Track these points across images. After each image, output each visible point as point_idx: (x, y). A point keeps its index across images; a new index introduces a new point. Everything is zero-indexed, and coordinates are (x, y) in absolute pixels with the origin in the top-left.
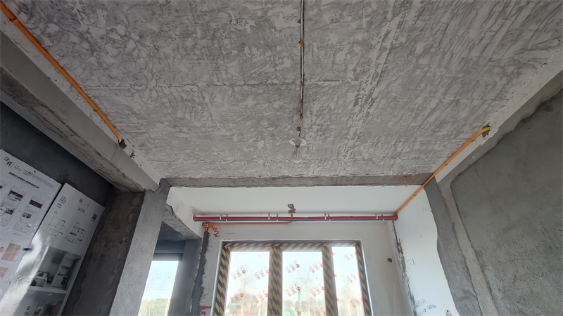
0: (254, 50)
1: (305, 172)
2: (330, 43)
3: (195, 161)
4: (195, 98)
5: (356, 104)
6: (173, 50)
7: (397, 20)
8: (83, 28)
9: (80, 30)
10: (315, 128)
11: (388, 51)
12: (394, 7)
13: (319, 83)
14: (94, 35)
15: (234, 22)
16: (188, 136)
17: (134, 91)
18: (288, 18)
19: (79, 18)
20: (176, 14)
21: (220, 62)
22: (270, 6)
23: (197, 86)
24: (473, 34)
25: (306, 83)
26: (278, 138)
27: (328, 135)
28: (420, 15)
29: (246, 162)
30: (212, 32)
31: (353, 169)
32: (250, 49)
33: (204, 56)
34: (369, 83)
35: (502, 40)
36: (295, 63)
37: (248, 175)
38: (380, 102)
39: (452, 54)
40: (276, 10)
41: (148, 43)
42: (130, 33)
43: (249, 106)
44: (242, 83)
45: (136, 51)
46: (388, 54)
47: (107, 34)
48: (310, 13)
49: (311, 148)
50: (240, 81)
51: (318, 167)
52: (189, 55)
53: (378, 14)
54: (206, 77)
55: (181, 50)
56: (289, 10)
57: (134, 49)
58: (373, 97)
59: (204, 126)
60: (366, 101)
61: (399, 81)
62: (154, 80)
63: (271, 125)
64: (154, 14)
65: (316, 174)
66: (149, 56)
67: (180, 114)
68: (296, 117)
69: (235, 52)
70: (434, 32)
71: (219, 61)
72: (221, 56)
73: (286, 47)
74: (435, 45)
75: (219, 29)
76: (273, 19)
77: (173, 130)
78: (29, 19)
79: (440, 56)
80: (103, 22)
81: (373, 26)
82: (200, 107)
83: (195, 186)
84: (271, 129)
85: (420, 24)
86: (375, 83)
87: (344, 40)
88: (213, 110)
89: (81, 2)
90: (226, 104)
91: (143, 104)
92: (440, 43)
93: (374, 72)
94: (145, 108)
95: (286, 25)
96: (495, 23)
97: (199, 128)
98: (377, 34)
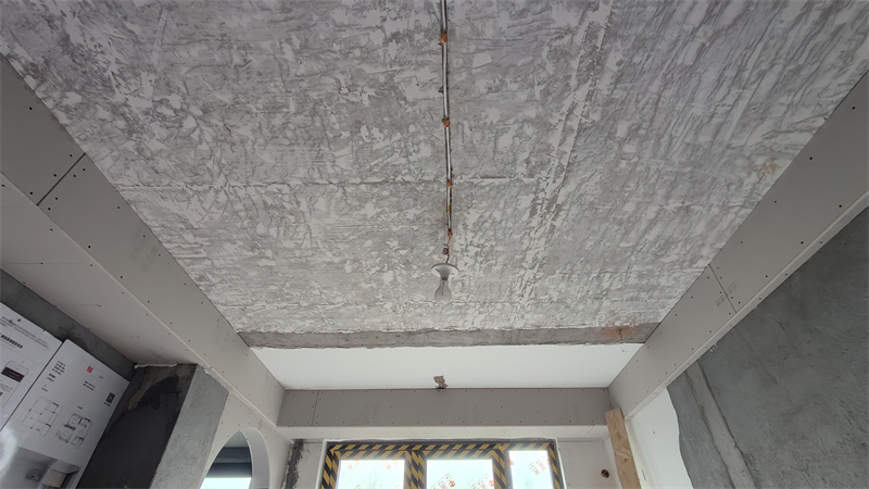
0: (375, 131)
1: (460, 323)
2: (488, 121)
3: (285, 304)
4: (285, 204)
5: (533, 213)
6: (253, 131)
7: (585, 88)
8: (118, 98)
9: (114, 101)
10: (472, 250)
11: (575, 134)
12: (579, 70)
13: (475, 181)
14: (134, 109)
15: (345, 91)
16: (273, 263)
17: (191, 193)
18: (425, 84)
19: (114, 83)
20: (259, 79)
21: (325, 149)
22: (397, 68)
23: (289, 185)
24: (698, 109)
25: (455, 181)
26: (415, 267)
27: (493, 262)
28: (618, 82)
29: (365, 306)
30: (311, 105)
31: (536, 316)
32: (369, 130)
33: (300, 141)
34: (550, 181)
35: (741, 119)
36: (438, 151)
37: (369, 328)
38: (569, 210)
39: (671, 138)
40: (407, 74)
41: (214, 121)
42: (188, 106)
43: (369, 216)
44: (358, 180)
45: (197, 131)
46: (576, 138)
47: (155, 107)
48: (457, 79)
49: (467, 283)
50: (355, 177)
51: (480, 313)
52: (277, 137)
53: (556, 80)
54: (302, 172)
55: (265, 131)
56: (425, 74)
57: (194, 130)
58: (559, 202)
59: (299, 247)
60: (548, 208)
61: (597, 178)
62: (222, 177)
63: (404, 246)
64: (226, 78)
65: (478, 325)
66: (216, 139)
67: (261, 229)
68: (442, 234)
69: (346, 134)
70: (640, 105)
71: (322, 148)
72: (325, 141)
73: (423, 127)
74: (644, 125)
75: (322, 101)
76: (402, 87)
77: (250, 254)
78: (38, 85)
79: (653, 141)
80: (148, 90)
81: (550, 98)
82: (292, 218)
83: (283, 346)
84: (403, 252)
85: (619, 94)
86: (559, 181)
87: (508, 118)
88: (313, 222)
89: (118, 61)
90: (332, 213)
91: (204, 213)
92: (651, 121)
93: (556, 164)
94: (206, 219)
95: (421, 95)
96: (728, 93)
97: (291, 250)
98: (558, 109)
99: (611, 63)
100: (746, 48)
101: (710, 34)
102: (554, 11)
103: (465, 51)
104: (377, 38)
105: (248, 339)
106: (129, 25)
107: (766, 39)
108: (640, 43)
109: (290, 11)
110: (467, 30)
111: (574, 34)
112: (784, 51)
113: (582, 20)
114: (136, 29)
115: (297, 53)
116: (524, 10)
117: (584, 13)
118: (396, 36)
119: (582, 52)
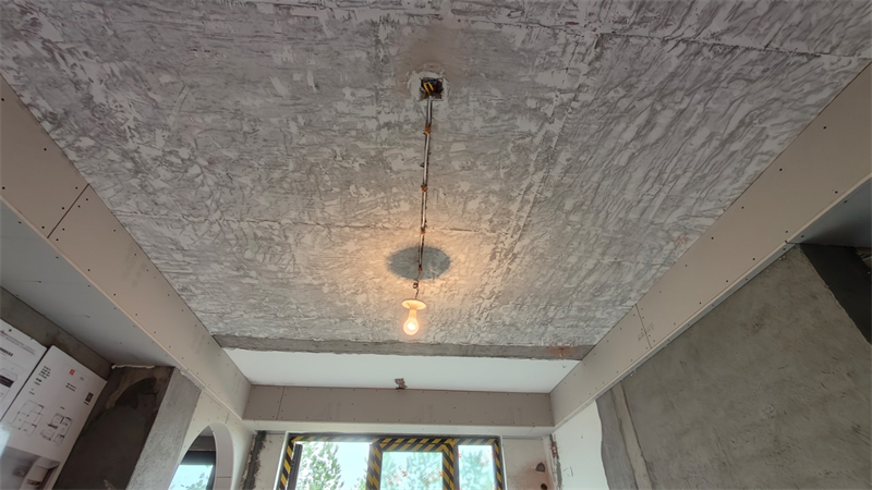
0: (363, 190)
1: (423, 337)
2: (460, 190)
3: (262, 314)
4: (274, 237)
5: (493, 257)
6: (253, 181)
7: (541, 174)
8: (131, 145)
9: (125, 148)
10: (439, 283)
11: (531, 205)
12: (537, 161)
13: (445, 231)
14: (144, 155)
15: (339, 158)
16: (256, 282)
17: (186, 222)
18: (409, 160)
19: (129, 135)
20: (264, 143)
21: (316, 199)
22: (387, 147)
23: (279, 223)
24: (629, 196)
25: (428, 230)
26: (387, 292)
28: (567, 172)
29: (338, 320)
30: (308, 166)
31: (490, 335)
32: (357, 188)
33: (295, 191)
34: (509, 236)
35: (662, 205)
36: (415, 207)
37: (339, 337)
38: (523, 258)
39: (608, 214)
40: (395, 151)
41: (217, 171)
42: (196, 157)
43: (350, 252)
44: (343, 224)
45: (201, 177)
46: (532, 207)
47: (164, 155)
48: (435, 158)
49: (431, 307)
50: (340, 221)
51: (441, 330)
52: (274, 187)
53: (518, 167)
54: (293, 214)
55: (264, 182)
56: (410, 153)
57: (198, 175)
58: (515, 251)
59: (282, 270)
60: (506, 256)
61: (547, 237)
62: (219, 212)
64: (234, 140)
65: (438, 339)
66: (217, 184)
67: (248, 255)
68: (413, 268)
69: (336, 190)
70: (584, 190)
71: (314, 198)
72: (317, 193)
73: (404, 189)
74: (587, 203)
75: (318, 164)
76: (389, 160)
77: (236, 273)
78: (54, 129)
79: (593, 214)
80: (160, 143)
81: (512, 178)
82: (279, 248)
83: (255, 349)
84: (377, 280)
85: (567, 180)
86: (516, 237)
87: (477, 189)
88: (298, 253)
89: (135, 119)
90: (317, 247)
91: (196, 239)
92: (592, 201)
93: (514, 224)
95: (405, 168)
96: (652, 187)
97: (274, 272)
98: (518, 186)
99: (562, 159)
100: (666, 158)
101: (639, 147)
102: (519, 120)
103: (444, 140)
104: (372, 125)
105: (221, 341)
106: (151, 94)
107: (679, 155)
108: (585, 149)
109: (299, 99)
110: (447, 126)
111: (534, 137)
112: (693, 164)
113: (541, 128)
114: (158, 98)
115: (300, 128)
116: (495, 117)
117: (542, 124)
118: (388, 125)
119: (540, 150)
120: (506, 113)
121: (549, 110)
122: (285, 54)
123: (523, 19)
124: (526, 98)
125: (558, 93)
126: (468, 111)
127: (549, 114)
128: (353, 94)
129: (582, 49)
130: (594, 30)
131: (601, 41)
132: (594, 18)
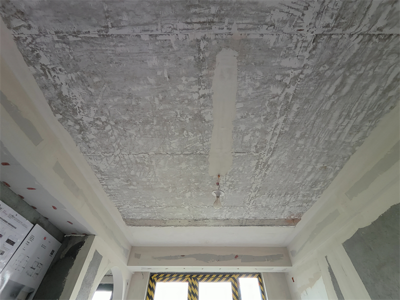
0: (190, 134)
1: (219, 216)
2: (240, 129)
3: (138, 206)
4: (146, 162)
5: (257, 168)
6: (136, 131)
7: (283, 118)
8: (79, 117)
9: (76, 118)
10: (228, 183)
11: (278, 136)
12: (281, 110)
13: (232, 154)
14: (85, 122)
15: (179, 116)
16: (136, 188)
17: (103, 157)
19: (78, 111)
20: (142, 111)
22: (203, 108)
23: (148, 154)
24: (331, 127)
26: (201, 191)
27: (237, 189)
28: (297, 115)
29: (176, 208)
30: (163, 122)
31: (255, 213)
32: (187, 132)
33: (156, 136)
34: (265, 155)
35: (350, 131)
37: (176, 217)
38: (273, 167)
39: (319, 138)
40: (206, 111)
41: (119, 127)
42: (109, 120)
43: (183, 168)
44: (180, 153)
45: (111, 131)
47: (94, 121)
49: (224, 198)
50: (179, 151)
51: (229, 211)
52: (146, 134)
53: (271, 114)
54: (155, 149)
55: (141, 132)
58: (269, 163)
59: (149, 181)
60: (264, 166)
61: (286, 154)
62: (119, 150)
63: (197, 181)
64: (127, 110)
66: (119, 135)
67: (132, 173)
68: (215, 176)
69: (177, 134)
70: (306, 125)
71: (166, 139)
72: (167, 136)
73: (211, 131)
74: (308, 133)
75: (168, 120)
76: (204, 115)
77: (126, 183)
79: (311, 139)
80: (93, 114)
81: (268, 121)
82: (148, 168)
83: (134, 225)
84: (196, 184)
85: (297, 120)
86: (270, 155)
87: (249, 129)
88: (157, 170)
89: (81, 102)
90: (166, 167)
91: (107, 165)
92: (311, 131)
93: (268, 147)
94: (108, 168)
95: (212, 119)
96: (344, 121)
97: (145, 182)
98: (271, 126)
99: (295, 108)
100: (352, 104)
101: (336, 98)
102: (272, 87)
104: (196, 96)
106: (89, 89)
107: (359, 101)
108: (307, 101)
109: (160, 85)
111: (279, 96)
112: (367, 106)
113: (283, 91)
114: (92, 90)
115: (161, 101)
116: (259, 87)
117: (284, 89)
118: (204, 96)
119: (282, 104)
120: (265, 84)
121: (287, 80)
122: (153, 61)
123: (274, 30)
124: (276, 75)
125: (292, 70)
126: (245, 85)
127: (288, 84)
128: (186, 80)
129: (305, 44)
130: (312, 33)
131: (316, 39)
132: (312, 25)
